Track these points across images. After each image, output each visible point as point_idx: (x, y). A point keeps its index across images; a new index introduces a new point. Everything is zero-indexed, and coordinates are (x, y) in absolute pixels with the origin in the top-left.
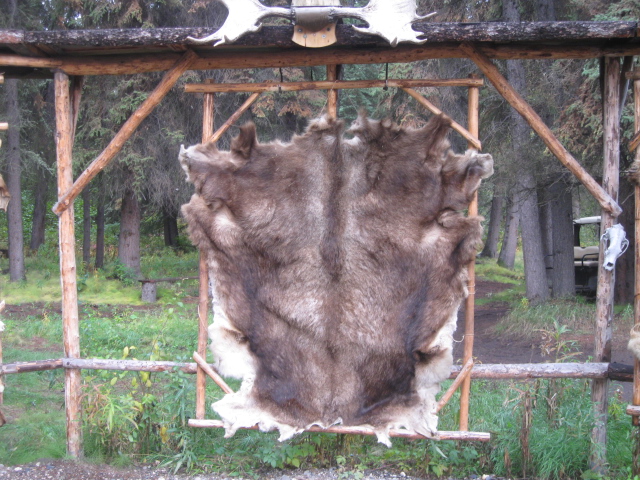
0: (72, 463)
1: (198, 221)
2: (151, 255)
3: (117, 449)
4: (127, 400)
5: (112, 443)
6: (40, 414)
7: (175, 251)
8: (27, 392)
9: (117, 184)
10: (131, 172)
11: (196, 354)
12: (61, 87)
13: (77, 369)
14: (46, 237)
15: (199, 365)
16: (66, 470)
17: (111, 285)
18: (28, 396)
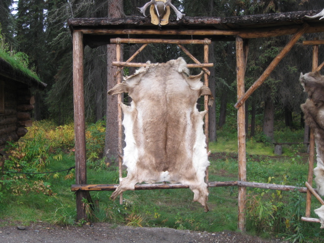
0: (240, 234)
1: (309, 113)
2: (279, 130)
3: (263, 229)
4: (269, 204)
5: (261, 225)
6: (224, 208)
7: (291, 129)
8: (218, 197)
9: (263, 94)
10: (270, 88)
11: (307, 183)
12: (239, 44)
13: (245, 187)
14: (226, 120)
15: (308, 189)
16: (237, 237)
17: (259, 145)
18: (218, 198)
